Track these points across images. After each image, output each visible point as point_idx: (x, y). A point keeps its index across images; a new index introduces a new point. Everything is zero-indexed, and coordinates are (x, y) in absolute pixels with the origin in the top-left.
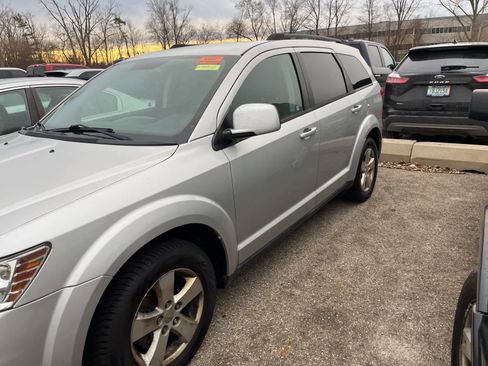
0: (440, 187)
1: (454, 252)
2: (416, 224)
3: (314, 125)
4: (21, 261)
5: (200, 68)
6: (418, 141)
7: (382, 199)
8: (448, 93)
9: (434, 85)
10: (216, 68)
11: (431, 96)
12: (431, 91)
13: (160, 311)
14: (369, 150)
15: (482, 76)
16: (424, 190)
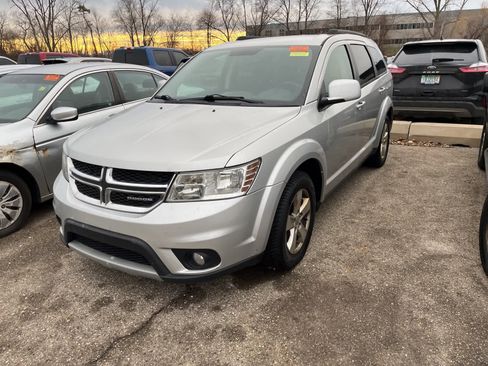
0: (436, 156)
1: (459, 196)
2: (427, 180)
5: (292, 54)
6: (413, 122)
7: (394, 165)
8: (438, 82)
9: (426, 75)
10: (307, 54)
11: (424, 84)
12: (424, 80)
13: (294, 215)
14: (386, 126)
15: (466, 67)
16: (425, 158)
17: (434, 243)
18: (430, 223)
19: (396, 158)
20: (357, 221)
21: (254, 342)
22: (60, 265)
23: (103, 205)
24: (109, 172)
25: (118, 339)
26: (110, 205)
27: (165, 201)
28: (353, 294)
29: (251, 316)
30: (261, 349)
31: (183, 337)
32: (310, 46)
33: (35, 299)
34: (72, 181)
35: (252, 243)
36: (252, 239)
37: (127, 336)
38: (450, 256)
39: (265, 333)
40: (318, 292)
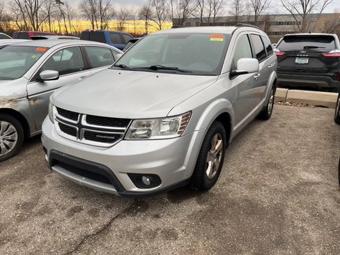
0: (306, 113)
1: (322, 141)
2: (300, 130)
4: (186, 116)
5: (212, 39)
6: (290, 89)
7: (276, 118)
8: (307, 62)
9: (299, 57)
10: (222, 40)
13: (212, 152)
14: (272, 91)
15: (327, 53)
16: (297, 114)
17: (307, 174)
18: (303, 160)
19: (278, 114)
20: (253, 157)
21: (183, 240)
22: (44, 183)
23: (79, 140)
24: (84, 117)
25: (87, 237)
26: (84, 141)
27: (123, 140)
28: (252, 208)
29: (181, 222)
30: (189, 246)
31: (133, 236)
32: (224, 34)
33: (26, 206)
34: (56, 123)
35: (184, 170)
36: (184, 168)
37: (93, 235)
38: (318, 183)
39: (191, 234)
40: (228, 206)
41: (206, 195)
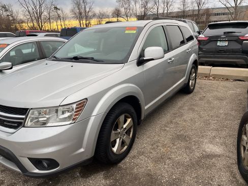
0: (224, 87)
1: (233, 113)
2: (216, 102)
3: (173, 57)
5: (127, 32)
6: (213, 67)
7: (198, 92)
8: (227, 45)
9: (220, 41)
10: (135, 32)
11: (219, 46)
12: (219, 44)
13: (119, 130)
14: (193, 70)
15: (243, 36)
16: (217, 88)
17: (211, 146)
18: (211, 131)
19: (200, 88)
20: (168, 129)
27: (24, 127)
32: (138, 27)
35: (83, 152)
36: (82, 150)
38: (219, 156)
40: (130, 181)
41: (114, 169)
